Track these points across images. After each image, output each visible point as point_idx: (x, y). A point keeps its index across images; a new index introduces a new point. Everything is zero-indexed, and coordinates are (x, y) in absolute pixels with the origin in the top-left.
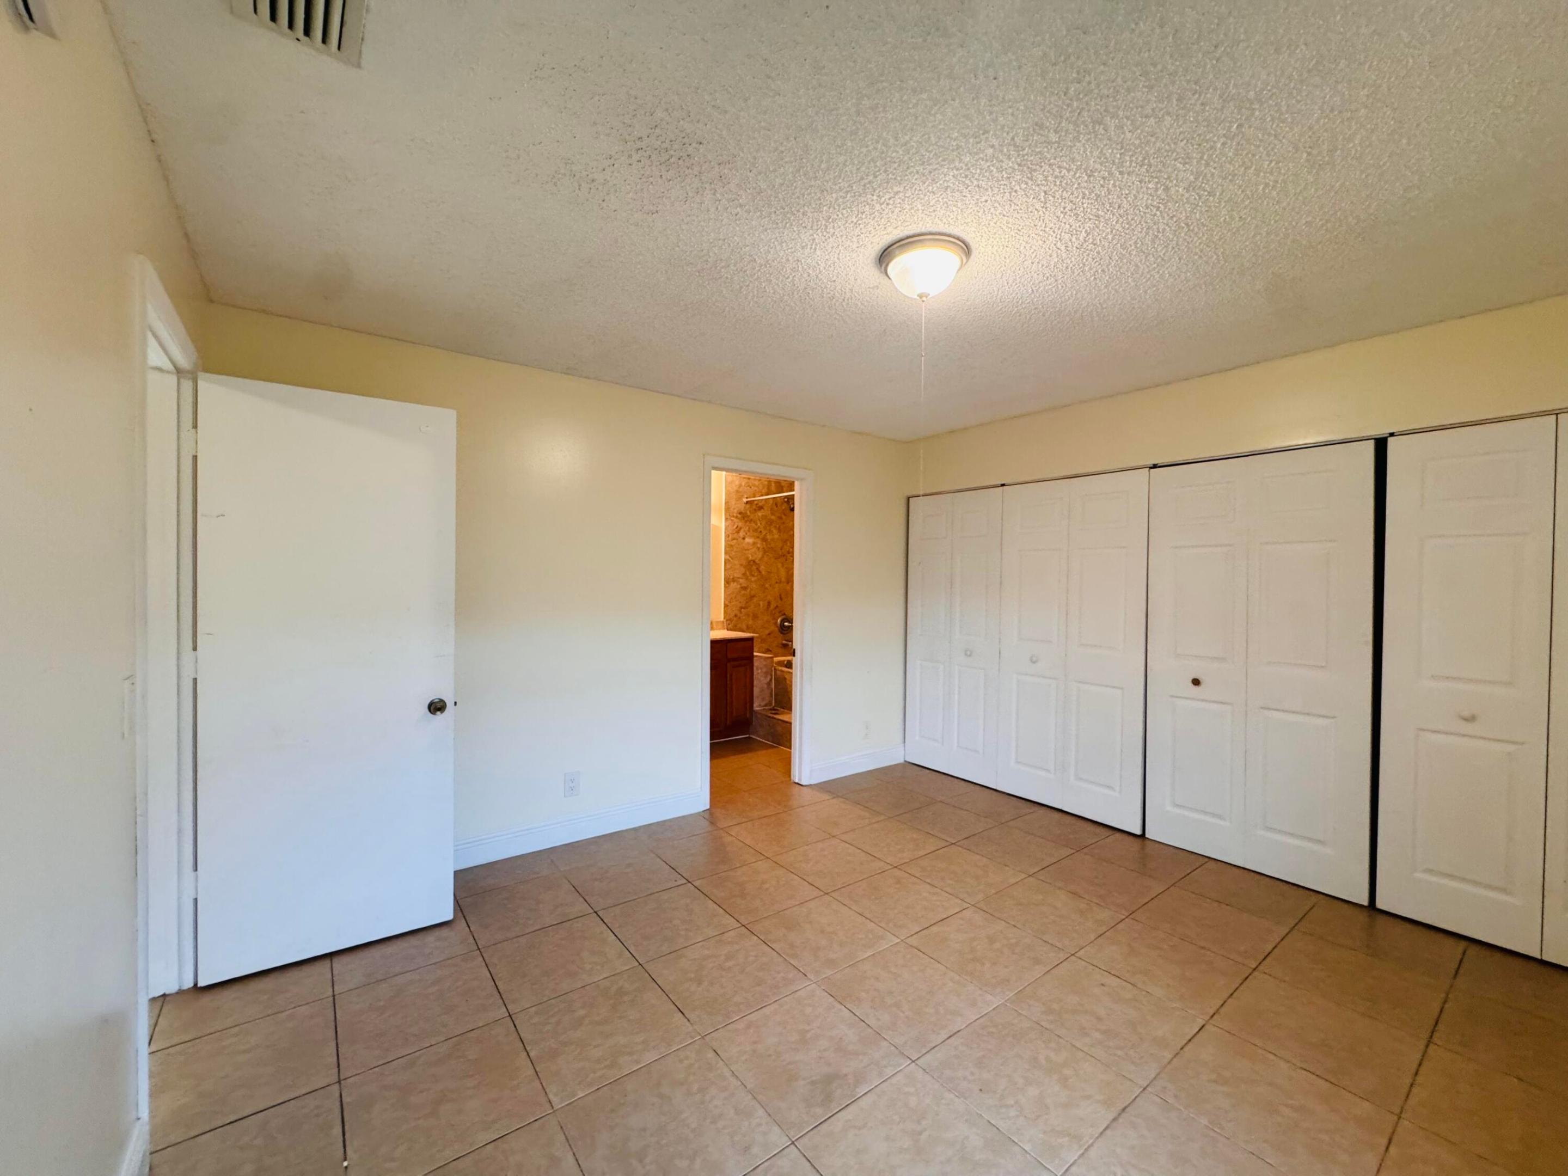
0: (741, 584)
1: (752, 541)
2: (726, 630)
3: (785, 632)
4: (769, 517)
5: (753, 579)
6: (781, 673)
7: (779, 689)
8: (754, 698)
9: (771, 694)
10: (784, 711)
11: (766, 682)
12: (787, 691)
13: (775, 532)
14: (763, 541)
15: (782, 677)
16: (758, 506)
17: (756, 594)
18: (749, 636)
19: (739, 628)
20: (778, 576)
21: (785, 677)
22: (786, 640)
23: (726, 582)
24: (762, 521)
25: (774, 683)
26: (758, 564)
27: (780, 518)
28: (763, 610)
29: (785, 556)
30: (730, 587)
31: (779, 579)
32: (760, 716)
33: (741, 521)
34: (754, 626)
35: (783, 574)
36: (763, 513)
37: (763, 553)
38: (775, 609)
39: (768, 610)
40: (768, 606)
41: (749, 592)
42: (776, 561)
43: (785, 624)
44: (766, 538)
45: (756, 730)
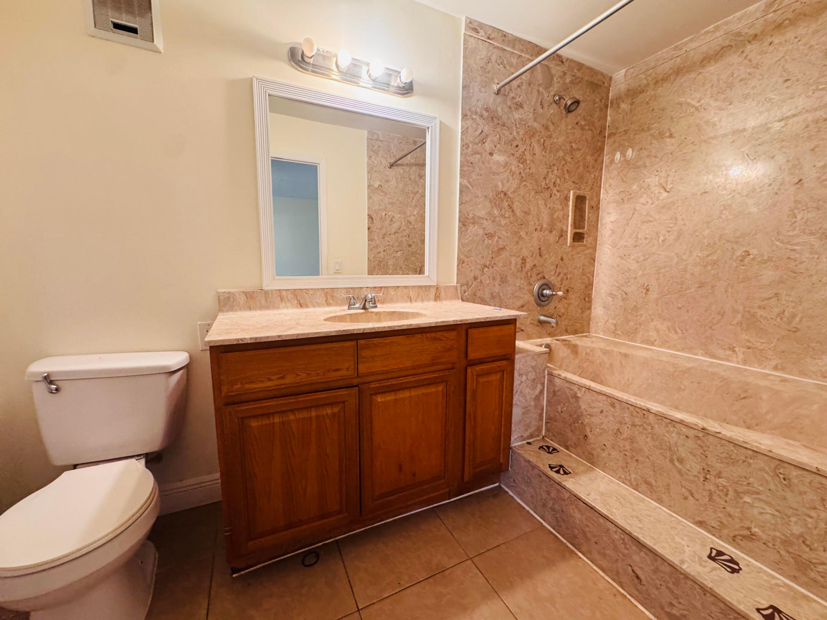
0: (484, 229)
1: (503, 159)
2: (461, 301)
3: (543, 303)
4: (530, 124)
5: (503, 223)
6: (567, 385)
7: (558, 412)
8: (513, 425)
9: (541, 415)
10: (571, 456)
11: (534, 396)
12: (580, 422)
13: (537, 149)
14: (519, 162)
15: (567, 391)
16: (514, 101)
17: (507, 245)
18: (509, 316)
19: (479, 297)
20: (539, 221)
21: (576, 393)
22: (545, 316)
23: (461, 224)
24: (519, 129)
25: (547, 397)
26: (510, 198)
27: (547, 128)
28: (516, 271)
29: (550, 189)
30: (468, 232)
31: (539, 225)
32: (523, 463)
33: (488, 123)
34: (501, 294)
35: (545, 218)
36: (522, 114)
37: (519, 181)
38: (532, 269)
39: (522, 271)
40: (523, 265)
41: (497, 242)
42: (537, 197)
43: (545, 292)
44: (524, 157)
45: (514, 484)
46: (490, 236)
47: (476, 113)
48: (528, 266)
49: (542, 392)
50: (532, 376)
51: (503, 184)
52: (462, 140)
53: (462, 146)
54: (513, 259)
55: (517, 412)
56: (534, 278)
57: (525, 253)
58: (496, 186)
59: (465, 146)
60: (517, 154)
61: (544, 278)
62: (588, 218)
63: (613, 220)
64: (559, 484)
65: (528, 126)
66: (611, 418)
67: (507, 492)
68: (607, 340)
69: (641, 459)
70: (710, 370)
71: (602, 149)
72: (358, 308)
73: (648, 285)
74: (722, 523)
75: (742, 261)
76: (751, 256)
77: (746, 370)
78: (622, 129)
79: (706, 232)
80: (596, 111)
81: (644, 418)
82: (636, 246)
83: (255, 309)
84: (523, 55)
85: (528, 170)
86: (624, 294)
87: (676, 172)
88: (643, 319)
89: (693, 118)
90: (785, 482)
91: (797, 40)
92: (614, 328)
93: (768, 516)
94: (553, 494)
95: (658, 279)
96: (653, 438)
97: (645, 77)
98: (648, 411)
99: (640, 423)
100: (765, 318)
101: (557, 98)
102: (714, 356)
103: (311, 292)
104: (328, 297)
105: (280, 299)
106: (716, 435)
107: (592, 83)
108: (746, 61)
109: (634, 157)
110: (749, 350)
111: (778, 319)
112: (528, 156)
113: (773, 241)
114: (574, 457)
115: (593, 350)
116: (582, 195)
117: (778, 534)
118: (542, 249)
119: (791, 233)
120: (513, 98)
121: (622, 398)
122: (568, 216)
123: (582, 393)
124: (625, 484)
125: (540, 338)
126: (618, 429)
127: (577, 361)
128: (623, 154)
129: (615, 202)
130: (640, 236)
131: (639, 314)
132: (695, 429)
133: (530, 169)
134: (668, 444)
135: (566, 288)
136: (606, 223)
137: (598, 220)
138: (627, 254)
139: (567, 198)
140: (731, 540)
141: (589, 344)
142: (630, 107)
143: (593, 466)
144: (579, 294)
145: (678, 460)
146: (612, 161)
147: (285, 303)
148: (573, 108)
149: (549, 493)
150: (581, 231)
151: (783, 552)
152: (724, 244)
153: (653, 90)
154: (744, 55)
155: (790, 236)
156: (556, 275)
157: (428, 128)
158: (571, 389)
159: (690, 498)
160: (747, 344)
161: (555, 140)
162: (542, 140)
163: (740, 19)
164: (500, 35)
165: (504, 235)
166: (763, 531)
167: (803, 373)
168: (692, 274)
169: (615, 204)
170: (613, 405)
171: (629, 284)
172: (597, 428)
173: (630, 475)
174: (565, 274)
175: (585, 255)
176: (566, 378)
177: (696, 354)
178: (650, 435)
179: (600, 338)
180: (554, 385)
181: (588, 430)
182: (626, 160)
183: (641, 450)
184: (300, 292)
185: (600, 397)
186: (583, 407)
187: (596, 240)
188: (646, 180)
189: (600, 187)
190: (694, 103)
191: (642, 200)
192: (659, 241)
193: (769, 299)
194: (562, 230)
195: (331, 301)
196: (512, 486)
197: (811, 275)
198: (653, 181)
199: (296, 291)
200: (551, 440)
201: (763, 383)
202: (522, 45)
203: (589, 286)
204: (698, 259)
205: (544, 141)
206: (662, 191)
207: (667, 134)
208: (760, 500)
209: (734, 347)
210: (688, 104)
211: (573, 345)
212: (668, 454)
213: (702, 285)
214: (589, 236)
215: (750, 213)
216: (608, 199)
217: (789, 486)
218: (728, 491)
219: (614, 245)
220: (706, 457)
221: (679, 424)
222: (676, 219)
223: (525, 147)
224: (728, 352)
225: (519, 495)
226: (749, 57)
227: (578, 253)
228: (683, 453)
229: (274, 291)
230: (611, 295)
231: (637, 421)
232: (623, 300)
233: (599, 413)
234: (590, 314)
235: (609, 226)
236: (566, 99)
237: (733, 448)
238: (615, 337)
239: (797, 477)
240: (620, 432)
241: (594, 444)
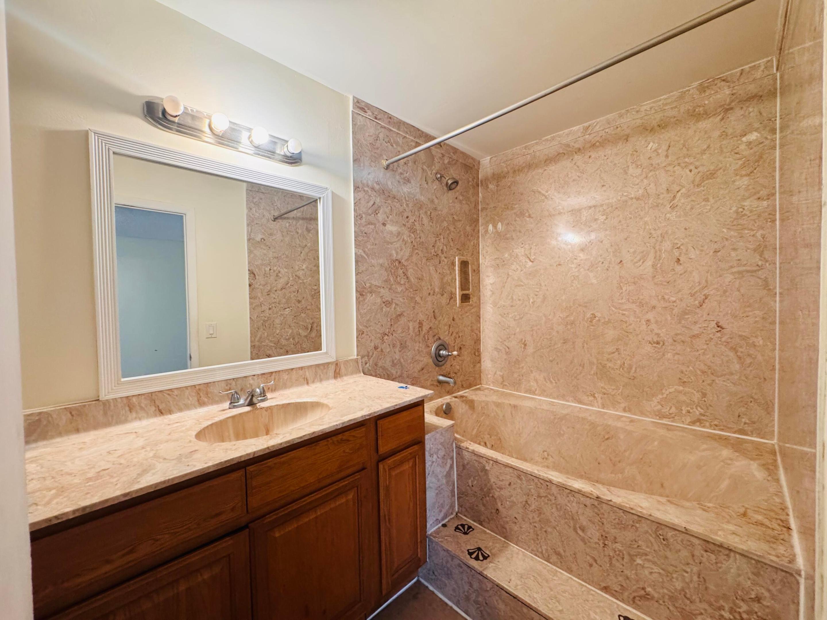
0: (381, 297)
1: (396, 229)
2: (362, 374)
3: (440, 363)
4: (417, 198)
5: (399, 289)
6: (475, 458)
7: (469, 486)
8: (427, 511)
9: (453, 491)
10: (485, 532)
11: (445, 473)
12: (491, 495)
13: (426, 221)
14: (410, 232)
15: (476, 464)
16: (402, 176)
17: (404, 311)
18: (417, 398)
19: (381, 367)
20: (431, 285)
21: (484, 467)
22: (443, 375)
23: (359, 293)
24: (408, 201)
25: (457, 471)
26: (404, 266)
27: (432, 201)
28: (414, 335)
29: (438, 257)
30: (366, 301)
31: (432, 290)
32: (442, 553)
33: (379, 195)
34: (402, 360)
35: (437, 283)
36: (409, 188)
37: (411, 249)
38: (428, 332)
39: (419, 334)
40: (420, 329)
41: (395, 309)
42: (428, 264)
43: (441, 352)
44: (415, 227)
45: (434, 577)
46: (388, 303)
47: (368, 186)
48: (425, 328)
49: (452, 467)
50: (441, 453)
51: (397, 253)
52: (355, 210)
53: (356, 217)
54: (411, 324)
55: (430, 495)
56: (431, 339)
57: (421, 317)
58: (391, 255)
59: (358, 217)
60: (408, 225)
61: (440, 339)
62: (472, 281)
63: (492, 283)
64: (481, 574)
65: (416, 200)
66: (519, 490)
67: (427, 587)
68: (498, 391)
69: (549, 530)
70: (581, 415)
71: (477, 221)
72: (242, 406)
73: (525, 341)
74: (622, 586)
75: (591, 322)
76: (597, 318)
77: (605, 413)
78: (492, 205)
79: (563, 298)
80: (470, 189)
81: (548, 489)
82: (512, 306)
83: (87, 429)
84: (407, 136)
85: (419, 239)
86: (507, 349)
87: (536, 246)
88: (524, 371)
89: (544, 204)
90: (664, 542)
91: (606, 158)
92: (502, 380)
93: (655, 575)
94: (476, 585)
95: (532, 335)
96: (557, 508)
97: (505, 165)
98: (550, 482)
99: (544, 495)
100: (613, 369)
101: (439, 176)
102: (580, 402)
103: (176, 393)
104: (201, 394)
105: (127, 408)
106: (608, 502)
107: (465, 165)
108: (576, 167)
109: (503, 230)
110: (606, 396)
111: (621, 369)
112: (418, 227)
113: (610, 307)
114: (488, 533)
115: (487, 403)
116: (465, 260)
117: (665, 591)
118: (436, 311)
119: (620, 301)
120: (401, 174)
121: (527, 470)
122: (456, 279)
123: (490, 465)
124: (538, 557)
125: (441, 397)
126: (526, 502)
127: (475, 416)
128: (495, 227)
129: (492, 267)
130: (514, 298)
131: (521, 366)
132: (591, 498)
133: (420, 238)
134: (570, 513)
135: (459, 345)
136: (486, 285)
137: (479, 282)
138: (506, 313)
139: (453, 264)
140: (631, 602)
141: (484, 398)
142: (496, 188)
143: (507, 540)
144: (470, 350)
145: (580, 528)
146: (486, 231)
147: (137, 412)
148: (453, 186)
149: (471, 585)
150: (467, 292)
151: (671, 608)
152: (577, 307)
153: (513, 177)
154: (574, 162)
155: (620, 303)
156: (450, 334)
157: (320, 198)
158: (480, 463)
159: (594, 564)
160: (603, 390)
161: (440, 212)
162: (429, 213)
163: (568, 135)
164: (386, 116)
165: (401, 302)
166: (655, 590)
167: (642, 413)
168: (558, 332)
169: (492, 269)
170: (519, 477)
171: (510, 339)
172: (507, 501)
173: (541, 546)
174: (457, 333)
175: (472, 313)
176: (474, 450)
177: (568, 401)
178: (555, 506)
179: (491, 389)
180: (462, 458)
181: (499, 504)
182: (497, 232)
183: (548, 521)
184: (160, 395)
185: (507, 469)
186: (492, 480)
187: (479, 299)
188: (514, 250)
189: (479, 253)
190: (543, 192)
191: (513, 267)
192: (529, 302)
193: (614, 353)
194: (452, 293)
195: (206, 400)
196: (432, 579)
197: (637, 335)
198: (519, 251)
199: (153, 394)
200: (465, 516)
201: (619, 424)
202: (406, 128)
203: (478, 341)
204: (560, 320)
205: (431, 213)
206: (528, 261)
207: (527, 214)
208: (649, 561)
209: (595, 394)
210: (540, 192)
211: (470, 400)
212: (572, 524)
213: (565, 342)
214: (474, 296)
215: (592, 284)
216: (486, 264)
217: (667, 546)
218: (623, 555)
219: (495, 304)
220: (603, 524)
221: (577, 494)
222: (541, 285)
223: (414, 218)
224: (591, 398)
225: (440, 589)
226: (577, 164)
227: (467, 313)
228: (583, 521)
229: (119, 400)
230: (496, 349)
231: (543, 492)
232: (507, 353)
233: (508, 486)
234: (480, 367)
235: (489, 287)
236: (447, 178)
237: (622, 514)
238: (503, 388)
239: (672, 536)
240: (528, 504)
241: (506, 517)
